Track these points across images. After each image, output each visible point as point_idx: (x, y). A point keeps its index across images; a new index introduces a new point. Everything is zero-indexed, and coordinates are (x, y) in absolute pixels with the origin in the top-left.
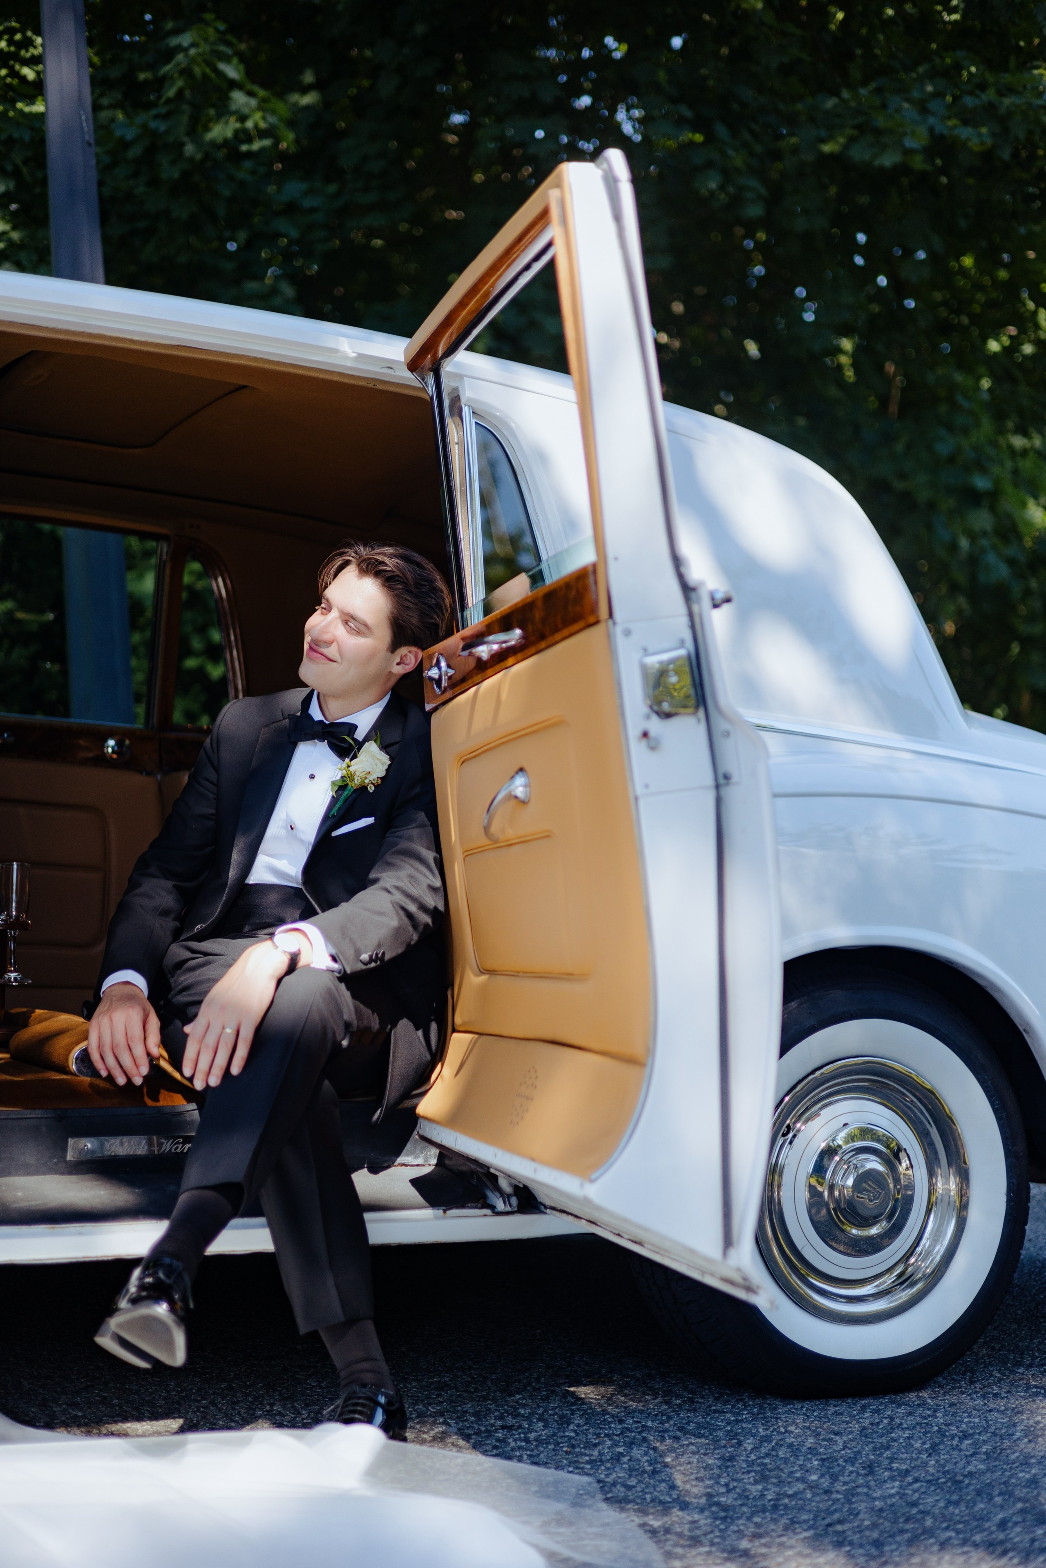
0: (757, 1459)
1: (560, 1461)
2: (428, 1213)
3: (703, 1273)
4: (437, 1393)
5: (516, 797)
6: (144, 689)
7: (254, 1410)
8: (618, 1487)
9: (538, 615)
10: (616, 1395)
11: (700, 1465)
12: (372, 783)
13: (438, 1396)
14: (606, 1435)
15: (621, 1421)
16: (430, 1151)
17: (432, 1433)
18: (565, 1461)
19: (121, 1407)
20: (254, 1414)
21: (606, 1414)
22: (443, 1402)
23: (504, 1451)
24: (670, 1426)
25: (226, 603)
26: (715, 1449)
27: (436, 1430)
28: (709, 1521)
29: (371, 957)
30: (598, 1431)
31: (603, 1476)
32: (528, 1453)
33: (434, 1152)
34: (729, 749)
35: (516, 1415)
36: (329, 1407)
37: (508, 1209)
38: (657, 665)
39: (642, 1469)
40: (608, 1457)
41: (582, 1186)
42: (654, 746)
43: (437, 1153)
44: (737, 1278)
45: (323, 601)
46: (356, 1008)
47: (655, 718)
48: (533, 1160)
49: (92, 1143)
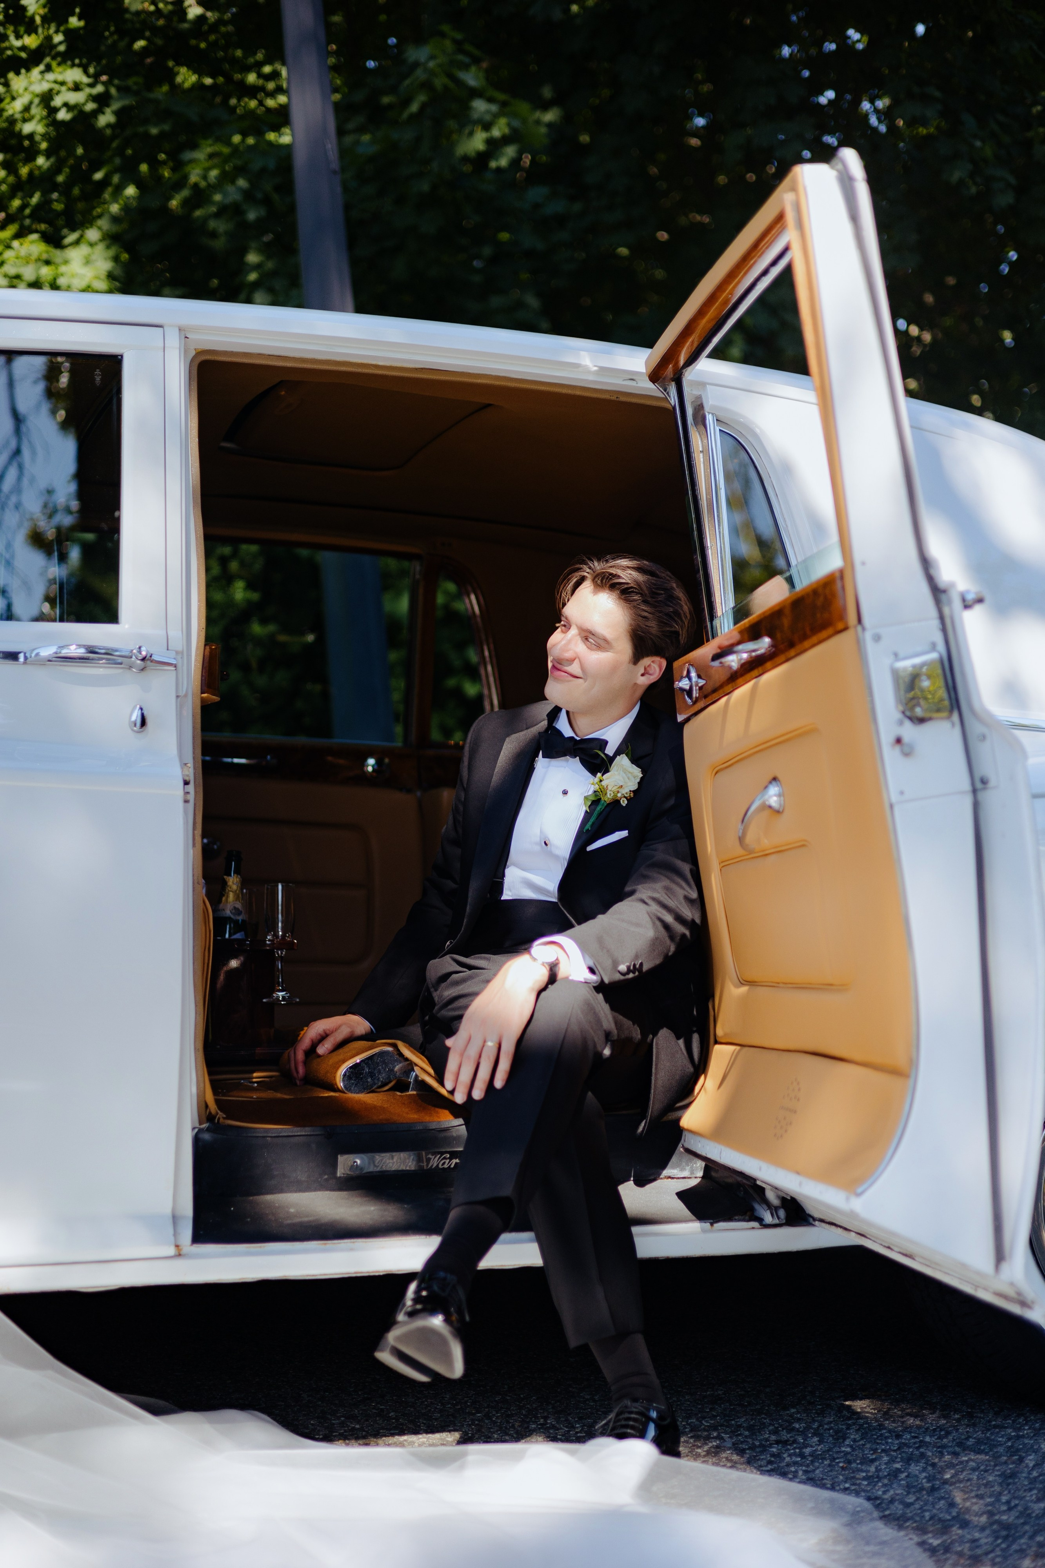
0: (1039, 1476)
1: (837, 1477)
2: (696, 1226)
3: (977, 1287)
4: (710, 1406)
5: (770, 807)
6: (401, 708)
7: (528, 1422)
8: (896, 1504)
9: (786, 622)
10: (893, 1409)
11: (980, 1482)
12: (625, 797)
13: (711, 1409)
14: (883, 1451)
15: (898, 1436)
16: (696, 1163)
17: (706, 1448)
18: (841, 1477)
19: (397, 1419)
20: (528, 1427)
21: (883, 1429)
22: (717, 1416)
23: (779, 1467)
24: (949, 1442)
25: (479, 620)
26: (995, 1465)
27: (710, 1444)
28: (990, 1540)
29: (628, 968)
30: (874, 1446)
31: (880, 1493)
32: (804, 1468)
33: (700, 1165)
34: (984, 753)
35: (791, 1430)
36: (602, 1421)
37: (776, 1221)
38: (910, 669)
39: (920, 1486)
40: (886, 1473)
41: (848, 1199)
42: (907, 751)
43: (703, 1165)
44: (1011, 1293)
45: (563, 619)
46: (614, 1018)
47: (908, 723)
48: (798, 1173)
49: (362, 1159)
